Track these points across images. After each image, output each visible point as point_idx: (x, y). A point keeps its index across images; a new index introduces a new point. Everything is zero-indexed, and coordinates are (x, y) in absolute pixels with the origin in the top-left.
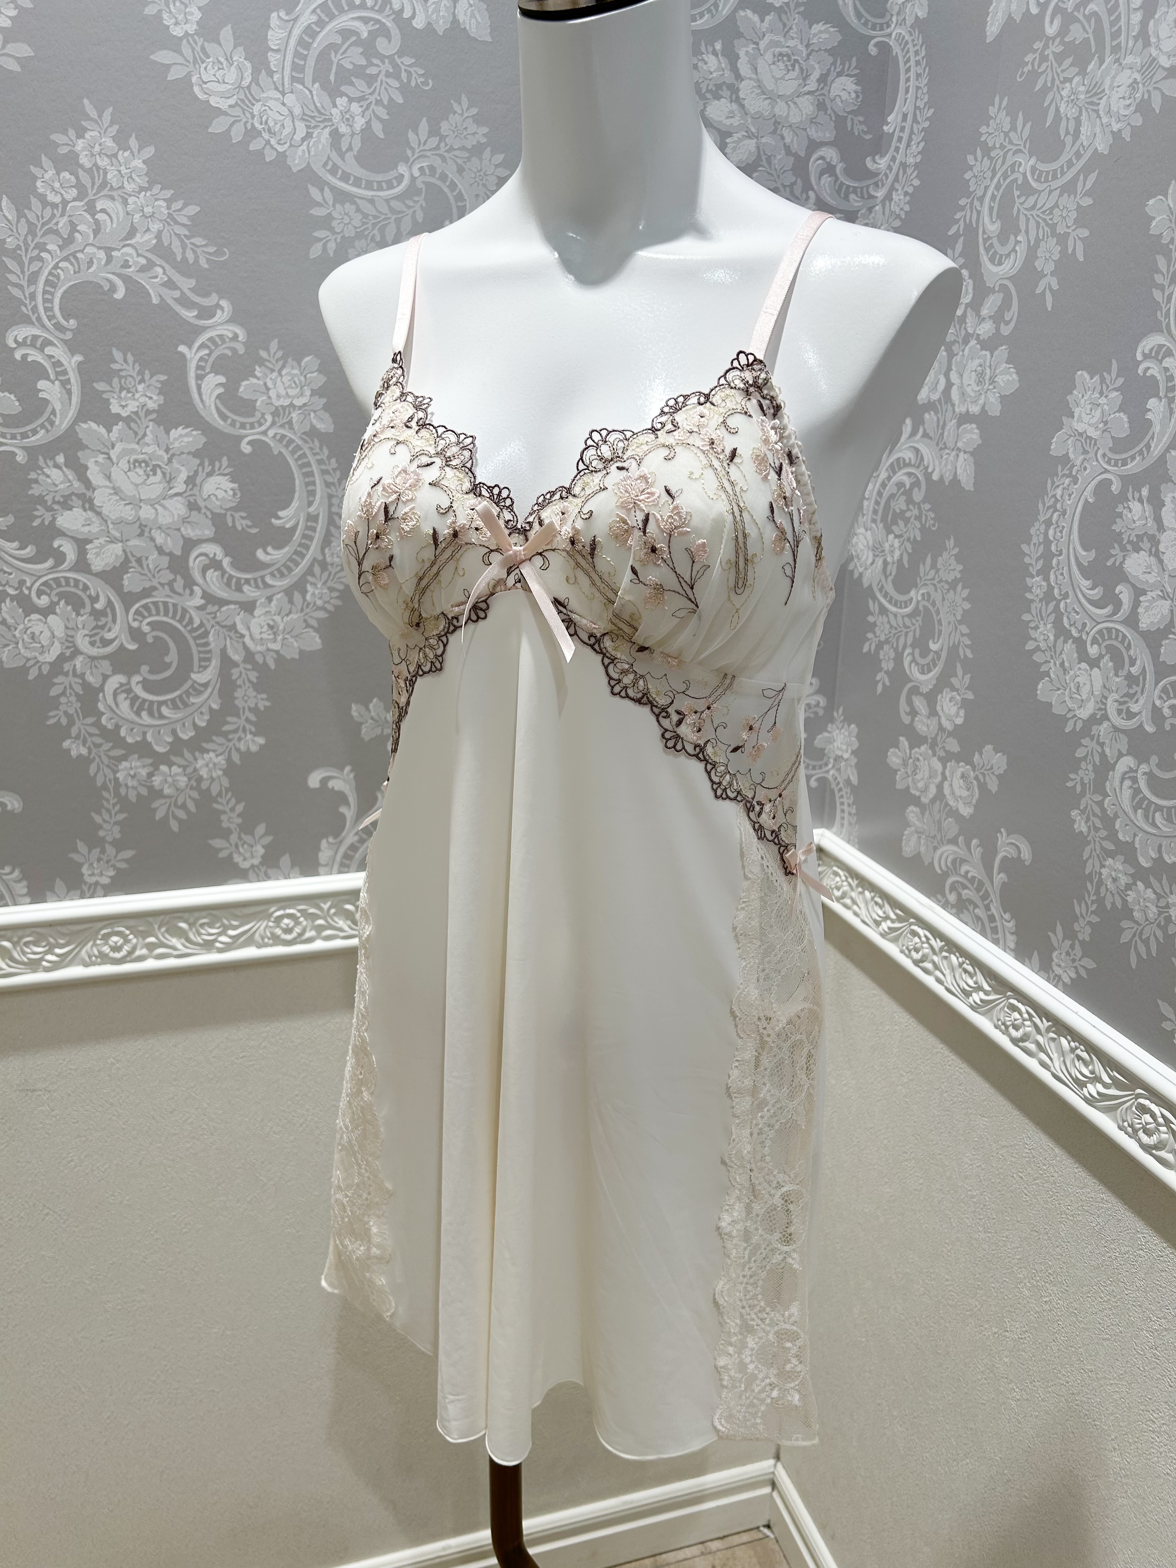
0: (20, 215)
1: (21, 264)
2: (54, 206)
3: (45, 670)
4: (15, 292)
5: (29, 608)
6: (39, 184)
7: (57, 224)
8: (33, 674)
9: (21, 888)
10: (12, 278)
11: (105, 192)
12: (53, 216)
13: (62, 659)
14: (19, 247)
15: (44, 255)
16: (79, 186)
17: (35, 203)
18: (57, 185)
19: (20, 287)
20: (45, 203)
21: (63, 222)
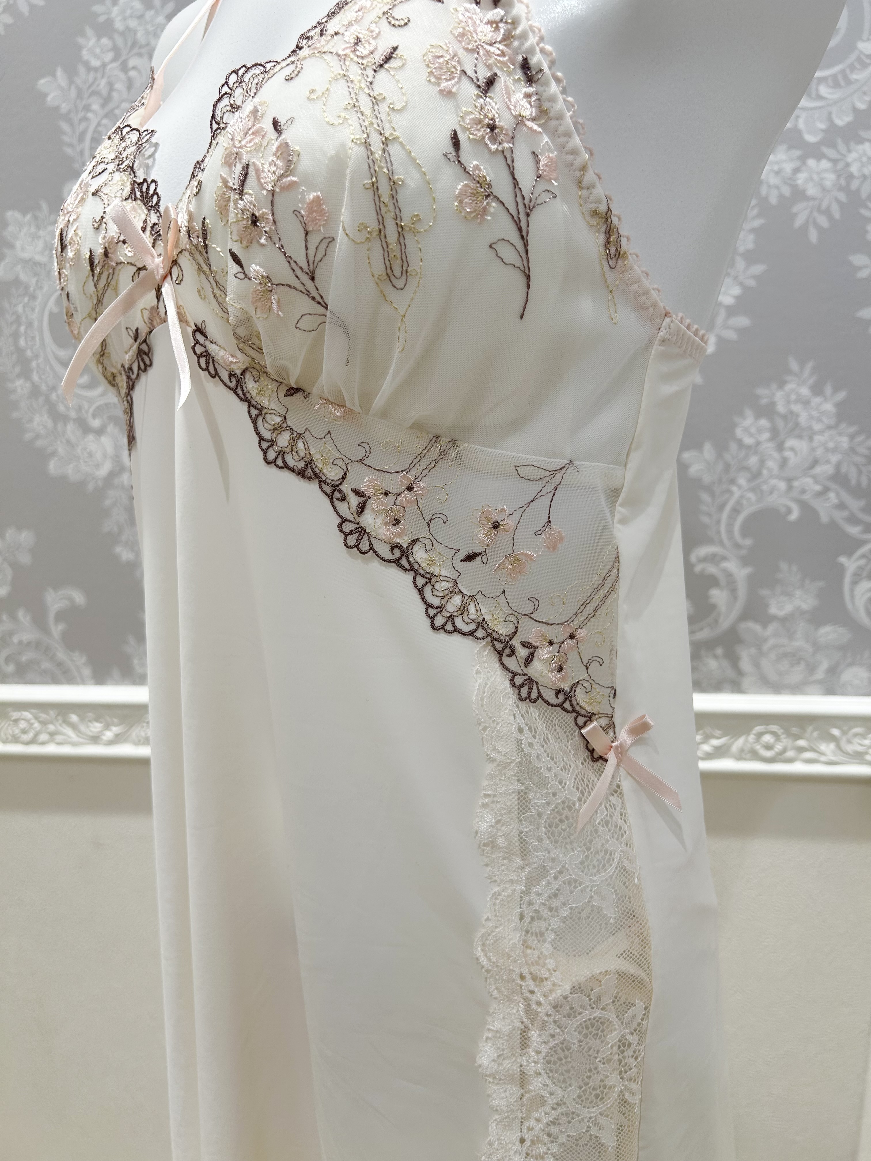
0: (71, 82)
1: (72, 125)
2: (96, 69)
3: (100, 483)
4: (69, 151)
5: (85, 429)
6: (84, 52)
7: (98, 85)
8: (90, 487)
9: (87, 672)
10: (66, 139)
11: (136, 50)
12: (95, 79)
13: (112, 475)
14: (70, 111)
15: (90, 115)
16: (115, 49)
17: (82, 70)
18: (98, 51)
19: (71, 145)
20: (89, 68)
21: (103, 83)
